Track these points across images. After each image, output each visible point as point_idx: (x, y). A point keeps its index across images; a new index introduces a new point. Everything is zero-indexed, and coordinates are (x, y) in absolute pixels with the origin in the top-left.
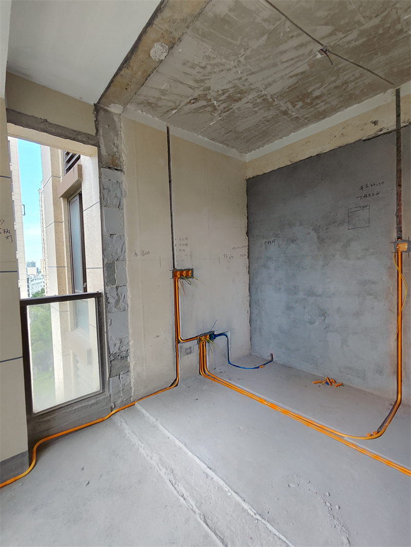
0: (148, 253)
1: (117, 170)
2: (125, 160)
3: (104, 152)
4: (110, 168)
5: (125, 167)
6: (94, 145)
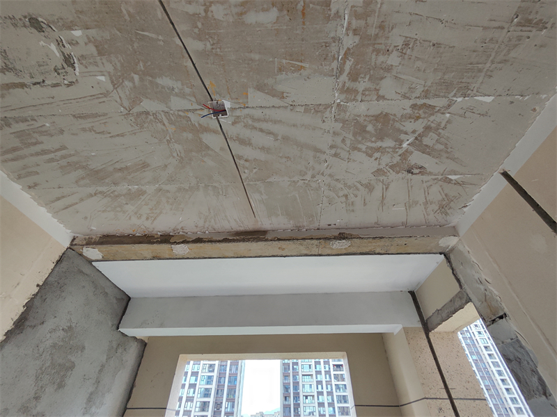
1: (501, 317)
2: (495, 292)
3: (478, 304)
4: (494, 321)
5: (503, 304)
6: (467, 303)
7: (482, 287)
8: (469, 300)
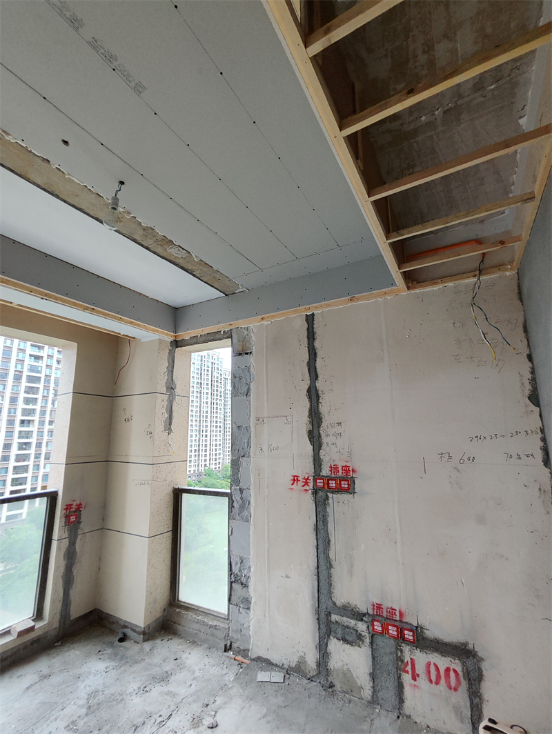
0: (277, 448)
1: (247, 354)
2: (254, 339)
3: (235, 341)
4: (240, 354)
5: (254, 348)
6: (227, 338)
7: (246, 333)
8: (231, 337)
